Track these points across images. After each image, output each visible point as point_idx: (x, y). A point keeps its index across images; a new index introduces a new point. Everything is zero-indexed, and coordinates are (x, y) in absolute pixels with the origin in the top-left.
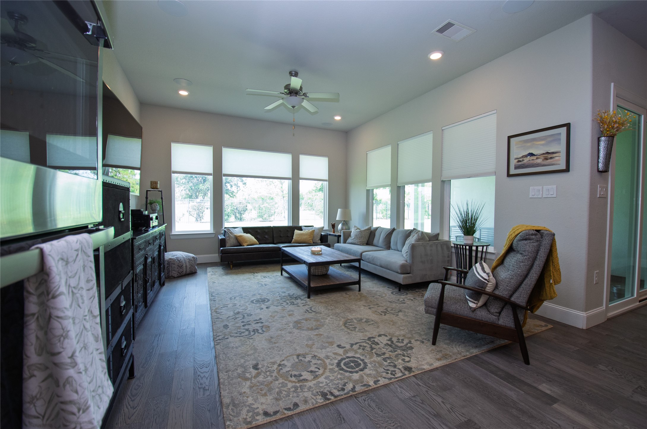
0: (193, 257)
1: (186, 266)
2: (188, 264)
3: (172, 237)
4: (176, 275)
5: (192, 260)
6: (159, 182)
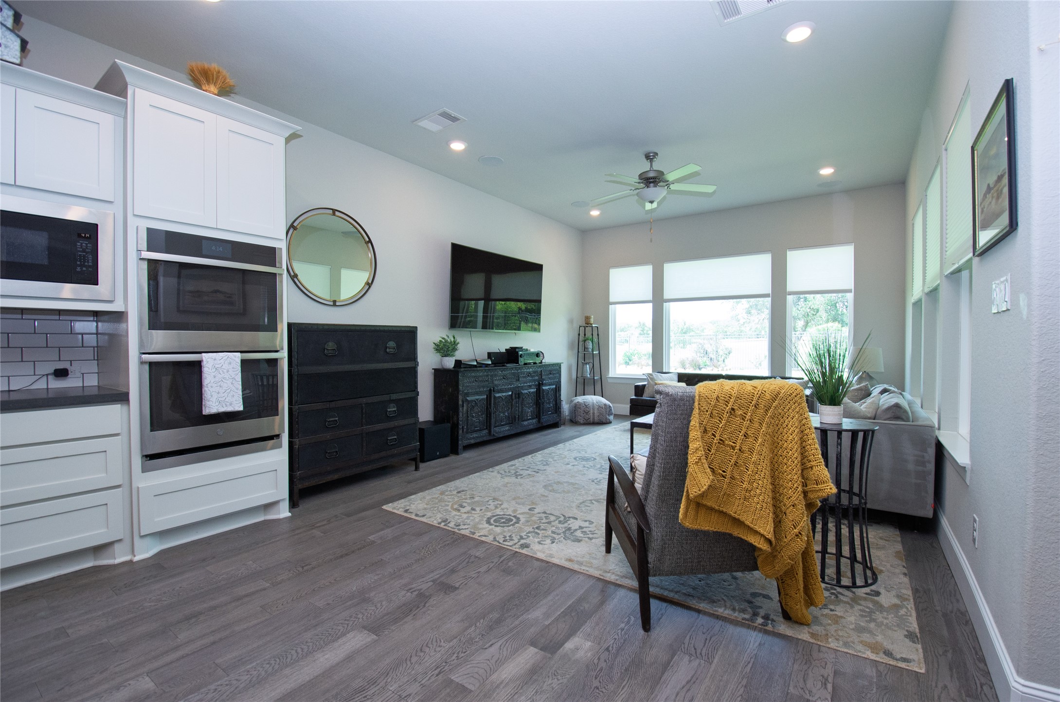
0: (605, 405)
1: (594, 413)
2: (596, 412)
3: (610, 381)
4: (582, 422)
5: (602, 408)
6: (592, 316)
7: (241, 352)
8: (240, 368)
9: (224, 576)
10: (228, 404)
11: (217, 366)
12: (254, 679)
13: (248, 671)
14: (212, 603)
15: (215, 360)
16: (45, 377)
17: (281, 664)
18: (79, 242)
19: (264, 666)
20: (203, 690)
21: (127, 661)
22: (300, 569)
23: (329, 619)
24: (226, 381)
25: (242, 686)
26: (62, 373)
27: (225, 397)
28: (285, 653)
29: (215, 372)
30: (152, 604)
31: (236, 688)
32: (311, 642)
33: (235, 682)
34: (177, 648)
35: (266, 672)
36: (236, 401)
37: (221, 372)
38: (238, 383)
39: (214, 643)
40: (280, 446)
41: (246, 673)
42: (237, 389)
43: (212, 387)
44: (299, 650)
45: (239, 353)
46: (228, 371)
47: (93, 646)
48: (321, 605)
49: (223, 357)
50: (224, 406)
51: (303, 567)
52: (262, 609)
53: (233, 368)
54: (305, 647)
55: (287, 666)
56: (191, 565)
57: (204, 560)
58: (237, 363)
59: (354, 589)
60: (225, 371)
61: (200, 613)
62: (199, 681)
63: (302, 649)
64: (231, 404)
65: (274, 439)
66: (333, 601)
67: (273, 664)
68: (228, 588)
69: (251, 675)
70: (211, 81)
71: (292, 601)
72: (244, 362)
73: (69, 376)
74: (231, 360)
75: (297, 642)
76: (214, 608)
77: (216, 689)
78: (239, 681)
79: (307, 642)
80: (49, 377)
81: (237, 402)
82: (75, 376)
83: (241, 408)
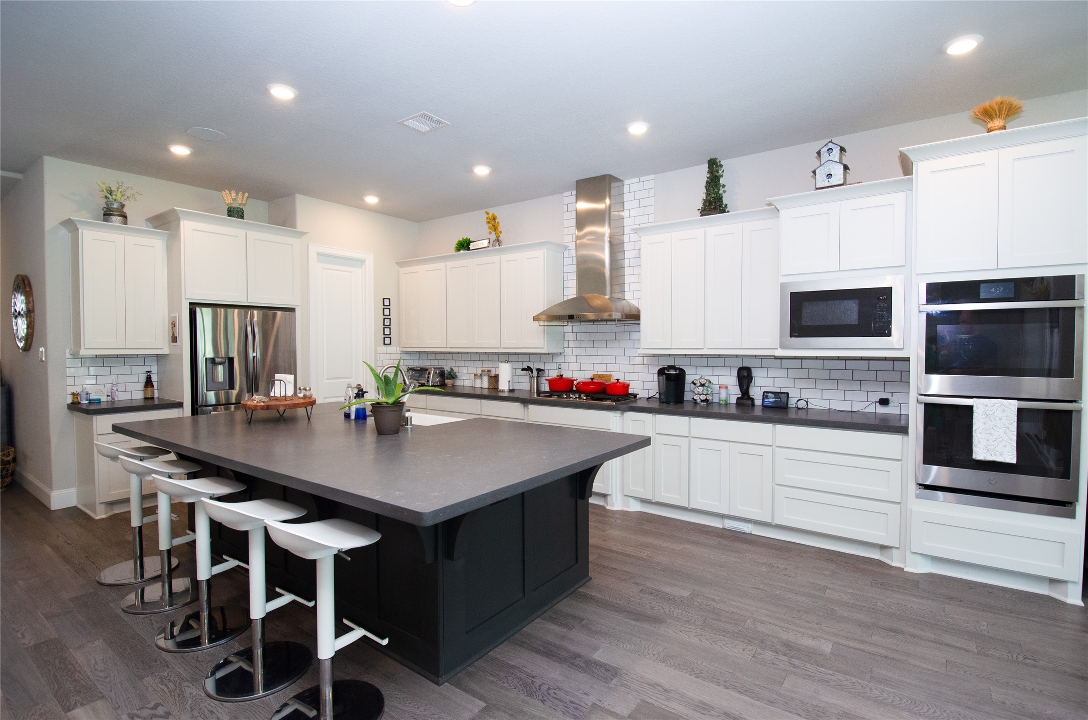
7: (1019, 399)
8: (1016, 418)
9: (950, 620)
10: (998, 453)
11: (988, 412)
12: (880, 698)
13: (883, 691)
14: (918, 632)
15: (986, 406)
16: (874, 404)
17: (908, 706)
18: (878, 304)
19: (896, 697)
20: (848, 677)
21: (833, 628)
22: (1021, 658)
23: (988, 713)
24: (998, 430)
25: (869, 695)
26: (884, 402)
27: (994, 446)
28: (919, 703)
29: (985, 418)
30: (883, 606)
31: (865, 693)
32: (947, 714)
33: (868, 689)
34: (863, 642)
35: (893, 701)
36: (1008, 452)
37: (992, 420)
38: (1013, 433)
39: (887, 657)
40: (1072, 516)
41: (880, 691)
42: (1011, 440)
43: (981, 433)
44: (932, 710)
45: (1016, 401)
46: (1001, 419)
47: (828, 607)
48: (996, 698)
49: (996, 404)
50: (993, 454)
51: (1025, 658)
52: (945, 662)
53: (1007, 416)
54: (938, 713)
55: (909, 711)
56: (938, 596)
57: (951, 598)
58: (1012, 412)
59: (1047, 712)
60: (997, 418)
61: (902, 633)
62: (852, 670)
63: (935, 712)
64: (1001, 455)
65: (1065, 506)
66: (1012, 704)
67: (903, 702)
68: (941, 630)
69: (882, 694)
70: (995, 116)
71: (977, 676)
72: (1020, 411)
73: (890, 405)
74: (1005, 408)
75: (938, 704)
76: (915, 636)
77: (854, 683)
78: (871, 691)
79: (945, 711)
80: (877, 403)
81: (1010, 454)
82: (894, 405)
83: (1014, 461)
